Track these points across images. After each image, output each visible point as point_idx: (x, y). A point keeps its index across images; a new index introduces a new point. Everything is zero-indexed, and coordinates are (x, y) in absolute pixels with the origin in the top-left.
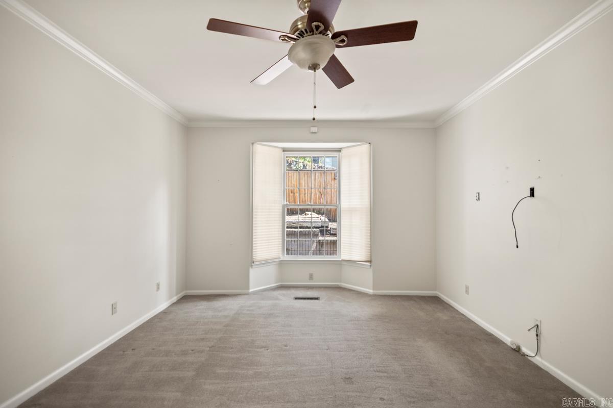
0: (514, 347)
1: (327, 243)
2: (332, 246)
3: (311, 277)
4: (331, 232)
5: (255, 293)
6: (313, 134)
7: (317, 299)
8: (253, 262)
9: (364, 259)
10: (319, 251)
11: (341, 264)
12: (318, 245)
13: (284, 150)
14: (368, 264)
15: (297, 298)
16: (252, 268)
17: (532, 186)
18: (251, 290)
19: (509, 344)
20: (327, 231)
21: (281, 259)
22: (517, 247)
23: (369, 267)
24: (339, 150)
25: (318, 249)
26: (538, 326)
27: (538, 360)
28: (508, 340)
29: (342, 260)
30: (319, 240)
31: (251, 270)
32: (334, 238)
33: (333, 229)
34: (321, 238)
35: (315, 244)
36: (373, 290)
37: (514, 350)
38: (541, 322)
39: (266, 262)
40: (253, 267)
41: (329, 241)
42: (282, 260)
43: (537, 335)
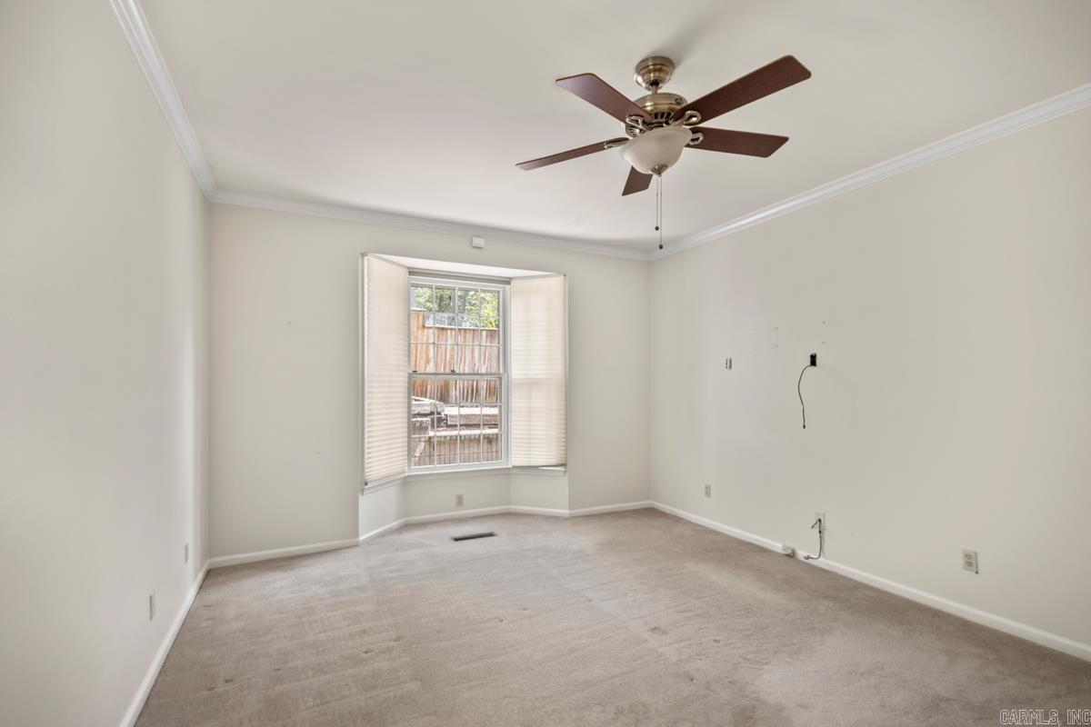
0: (789, 552)
1: (440, 443)
2: (452, 447)
3: (460, 501)
4: (449, 423)
5: (370, 541)
6: (474, 250)
7: (491, 535)
8: (366, 484)
9: (553, 462)
10: (430, 456)
11: (509, 474)
12: (427, 447)
13: (412, 272)
14: (562, 469)
15: (457, 539)
16: (363, 494)
17: (812, 352)
18: (362, 538)
19: (780, 551)
20: (440, 420)
21: (407, 474)
22: (804, 427)
23: (562, 474)
24: (507, 281)
25: (428, 454)
26: (820, 520)
27: (822, 563)
28: (777, 546)
29: (514, 467)
30: (430, 438)
31: (360, 497)
32: (495, 431)
33: (451, 416)
34: (431, 434)
35: (423, 444)
36: (570, 509)
37: (788, 555)
38: (824, 515)
39: (385, 482)
40: (365, 493)
41: (448, 438)
42: (408, 476)
43: (820, 532)
